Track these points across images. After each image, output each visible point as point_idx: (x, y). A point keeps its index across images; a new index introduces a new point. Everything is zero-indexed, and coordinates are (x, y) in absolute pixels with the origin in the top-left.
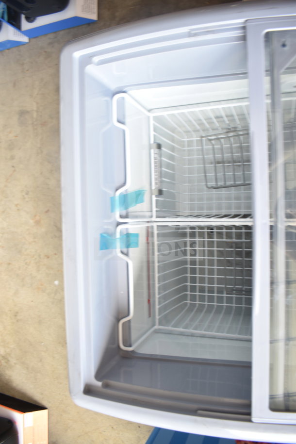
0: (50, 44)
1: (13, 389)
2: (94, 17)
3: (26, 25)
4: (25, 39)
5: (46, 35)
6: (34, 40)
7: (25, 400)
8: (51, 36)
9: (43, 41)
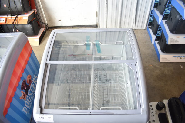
0: (152, 49)
1: (46, 37)
2: (161, 61)
3: (157, 42)
4: (153, 43)
5: (155, 48)
6: (153, 45)
7: (42, 40)
8: (154, 50)
9: (153, 48)
